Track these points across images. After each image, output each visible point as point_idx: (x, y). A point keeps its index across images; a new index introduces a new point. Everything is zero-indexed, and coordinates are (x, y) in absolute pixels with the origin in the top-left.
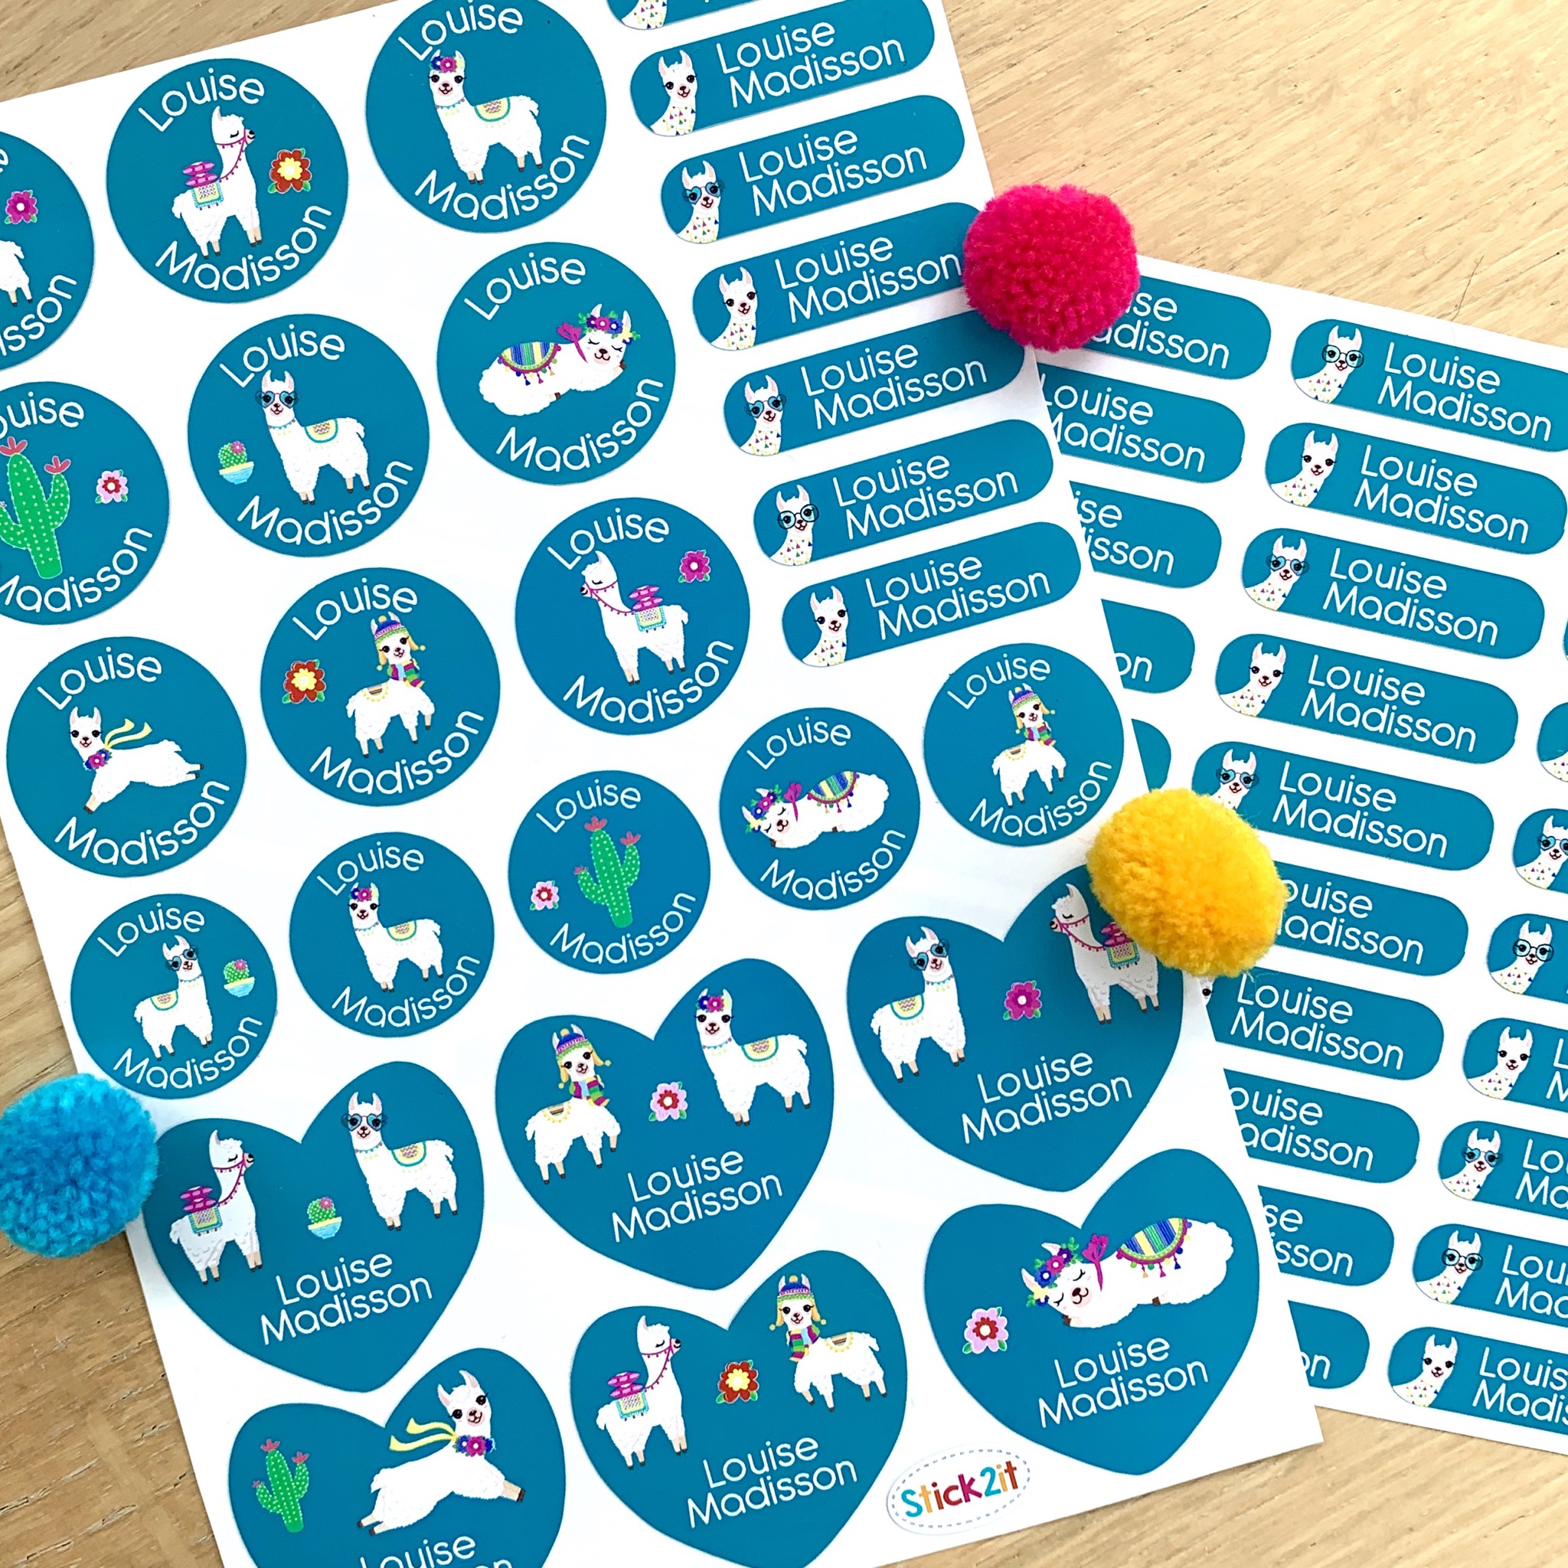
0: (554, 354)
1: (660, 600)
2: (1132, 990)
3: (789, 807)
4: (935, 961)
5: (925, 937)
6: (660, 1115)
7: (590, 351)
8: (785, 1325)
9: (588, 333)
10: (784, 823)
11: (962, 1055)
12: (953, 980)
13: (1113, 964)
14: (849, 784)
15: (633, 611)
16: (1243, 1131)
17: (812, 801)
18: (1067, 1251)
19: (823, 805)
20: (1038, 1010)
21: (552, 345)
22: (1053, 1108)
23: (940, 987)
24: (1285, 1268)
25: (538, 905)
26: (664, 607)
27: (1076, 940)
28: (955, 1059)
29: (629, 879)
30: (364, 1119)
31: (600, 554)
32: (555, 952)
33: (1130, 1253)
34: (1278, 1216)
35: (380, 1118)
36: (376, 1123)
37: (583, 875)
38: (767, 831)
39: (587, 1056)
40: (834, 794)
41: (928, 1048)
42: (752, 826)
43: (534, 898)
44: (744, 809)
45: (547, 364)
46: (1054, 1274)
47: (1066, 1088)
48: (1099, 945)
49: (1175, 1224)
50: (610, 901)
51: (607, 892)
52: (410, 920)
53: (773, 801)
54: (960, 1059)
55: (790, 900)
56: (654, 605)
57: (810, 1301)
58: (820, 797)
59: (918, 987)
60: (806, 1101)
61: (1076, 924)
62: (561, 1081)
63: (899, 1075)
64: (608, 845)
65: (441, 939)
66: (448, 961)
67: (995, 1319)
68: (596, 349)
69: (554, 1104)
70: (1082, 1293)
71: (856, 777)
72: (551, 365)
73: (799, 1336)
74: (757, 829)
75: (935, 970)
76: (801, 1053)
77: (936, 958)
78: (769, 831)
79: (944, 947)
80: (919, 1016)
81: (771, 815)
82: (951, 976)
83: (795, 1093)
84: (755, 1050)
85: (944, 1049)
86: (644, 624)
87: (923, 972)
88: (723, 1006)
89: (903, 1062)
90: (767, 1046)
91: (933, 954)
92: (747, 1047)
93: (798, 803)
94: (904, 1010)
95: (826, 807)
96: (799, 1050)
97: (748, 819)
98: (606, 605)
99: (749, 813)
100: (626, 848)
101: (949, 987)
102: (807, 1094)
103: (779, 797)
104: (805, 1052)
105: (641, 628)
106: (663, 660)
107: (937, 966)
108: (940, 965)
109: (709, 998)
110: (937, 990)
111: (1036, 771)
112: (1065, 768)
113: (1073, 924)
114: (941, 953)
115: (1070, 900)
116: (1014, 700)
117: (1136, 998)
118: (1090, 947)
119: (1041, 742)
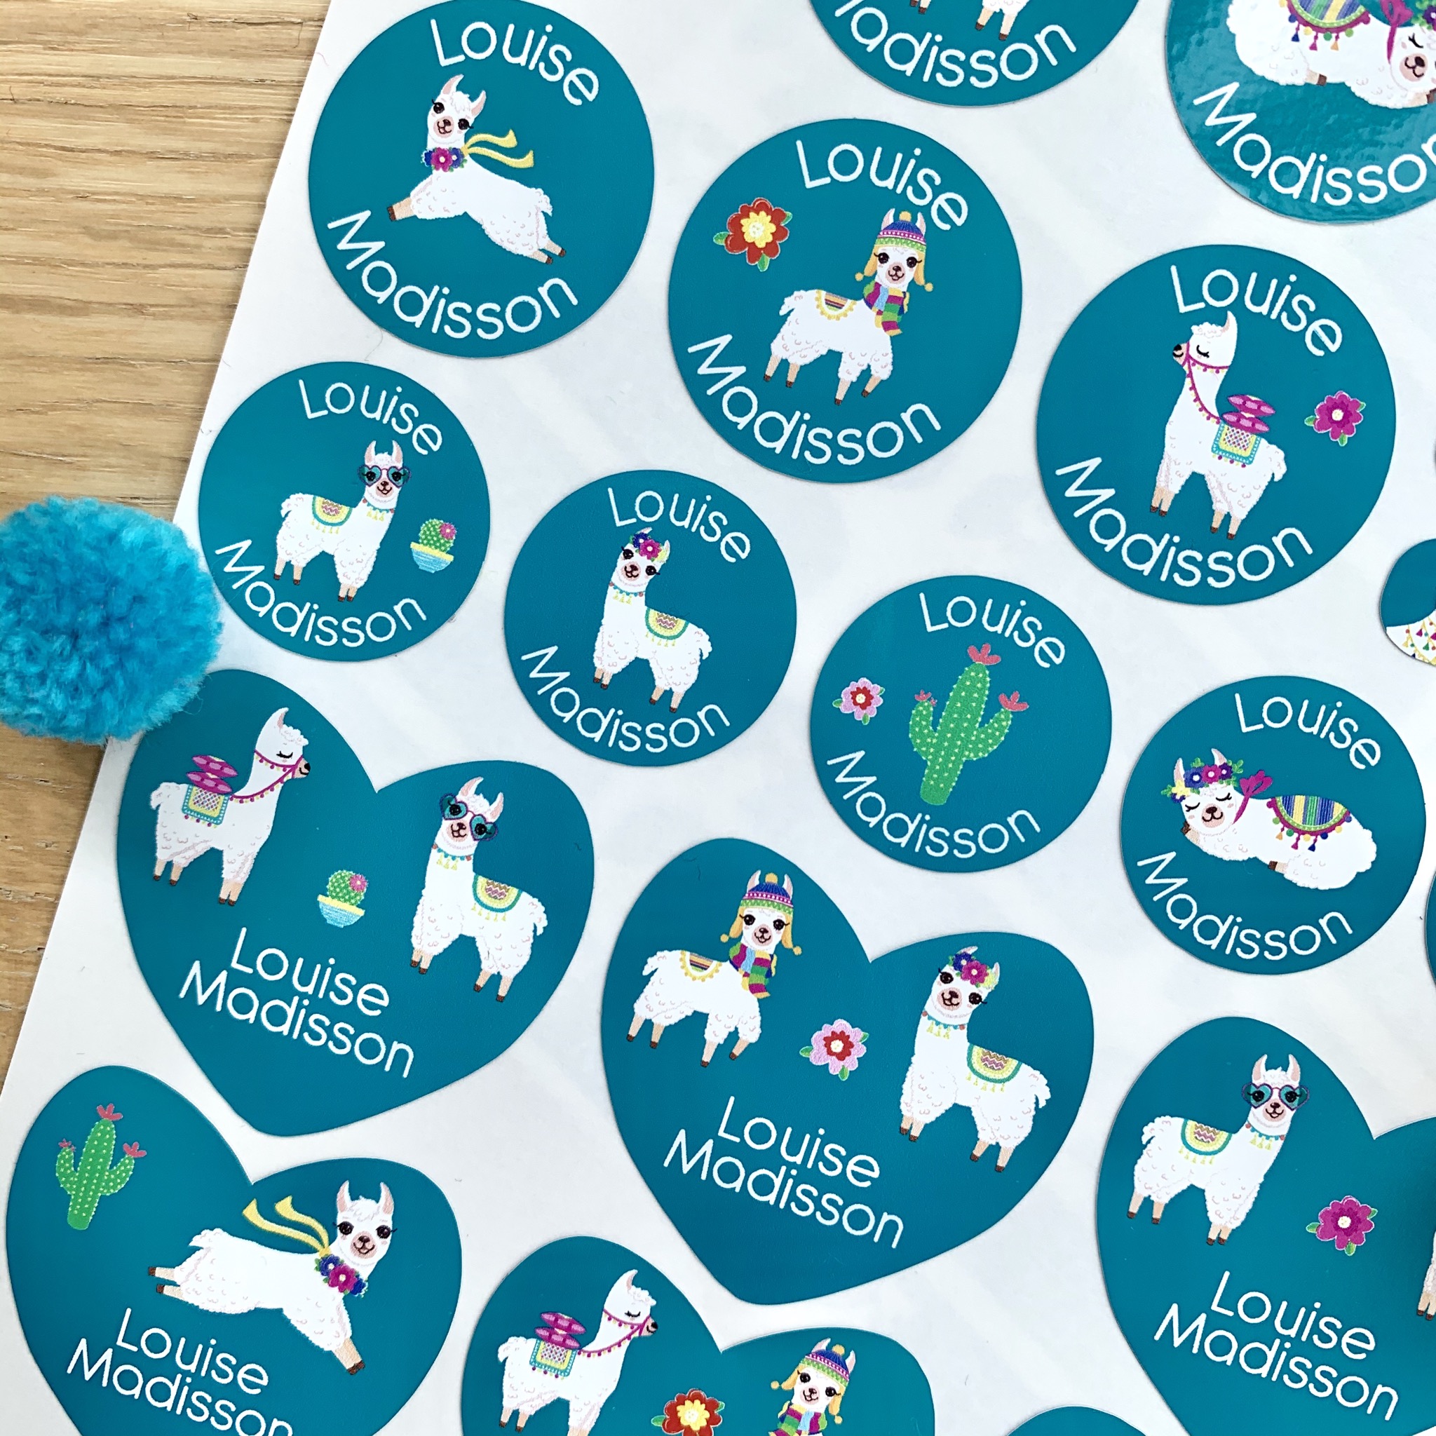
0: (1355, 23)
1: (1265, 429)
3: (1238, 798)
4: (1276, 1106)
5: (1285, 1069)
6: (816, 1054)
8: (791, 1393)
10: (1217, 814)
11: (1225, 1236)
12: (1280, 1143)
14: (1331, 822)
15: (1220, 419)
17: (1272, 810)
19: (1281, 825)
20: (1354, 1247)
22: (1285, 1370)
23: (1259, 1140)
25: (845, 704)
26: (1264, 442)
28: (1213, 1235)
29: (976, 751)
30: (470, 816)
31: (1231, 318)
32: (826, 776)
35: (489, 827)
36: (480, 829)
38: (1190, 808)
39: (779, 925)
40: (1304, 821)
41: (1192, 1199)
42: (1174, 790)
44: (1180, 762)
45: (1339, 30)
47: (1319, 1357)
50: (934, 761)
51: (938, 747)
52: (682, 617)
53: (1224, 777)
54: (1219, 1238)
55: (1155, 913)
56: (1252, 430)
57: (840, 1387)
58: (1284, 813)
59: (1233, 1122)
60: (1003, 1161)
62: (728, 934)
63: (1134, 1208)
65: (705, 666)
68: (1413, 51)
69: (701, 954)
71: (1346, 819)
72: (1342, 35)
73: (798, 1416)
74: (1178, 797)
75: (1269, 1115)
76: (1037, 1103)
77: (1281, 1103)
78: (1191, 811)
79: (1300, 1096)
80: (1209, 1157)
81: (1208, 793)
82: (1281, 1137)
83: (994, 1143)
84: (983, 1060)
85: (1209, 1214)
86: (1223, 445)
87: (1253, 1108)
88: (983, 981)
89: (1150, 1196)
90: (1001, 1065)
91: (1280, 1096)
92: (977, 1049)
93: (1251, 801)
94: (1196, 1138)
95: (1283, 830)
96: (1037, 1099)
97: (1175, 778)
98: (1193, 388)
99: (1182, 772)
100: (998, 710)
101: (1269, 1147)
102: (1009, 1155)
103: (1234, 778)
104: (1042, 1104)
105: (1216, 448)
106: (1214, 508)
107: (1274, 1112)
108: (1279, 1114)
109: (972, 961)
110: (1253, 1142)
114: (1290, 1102)
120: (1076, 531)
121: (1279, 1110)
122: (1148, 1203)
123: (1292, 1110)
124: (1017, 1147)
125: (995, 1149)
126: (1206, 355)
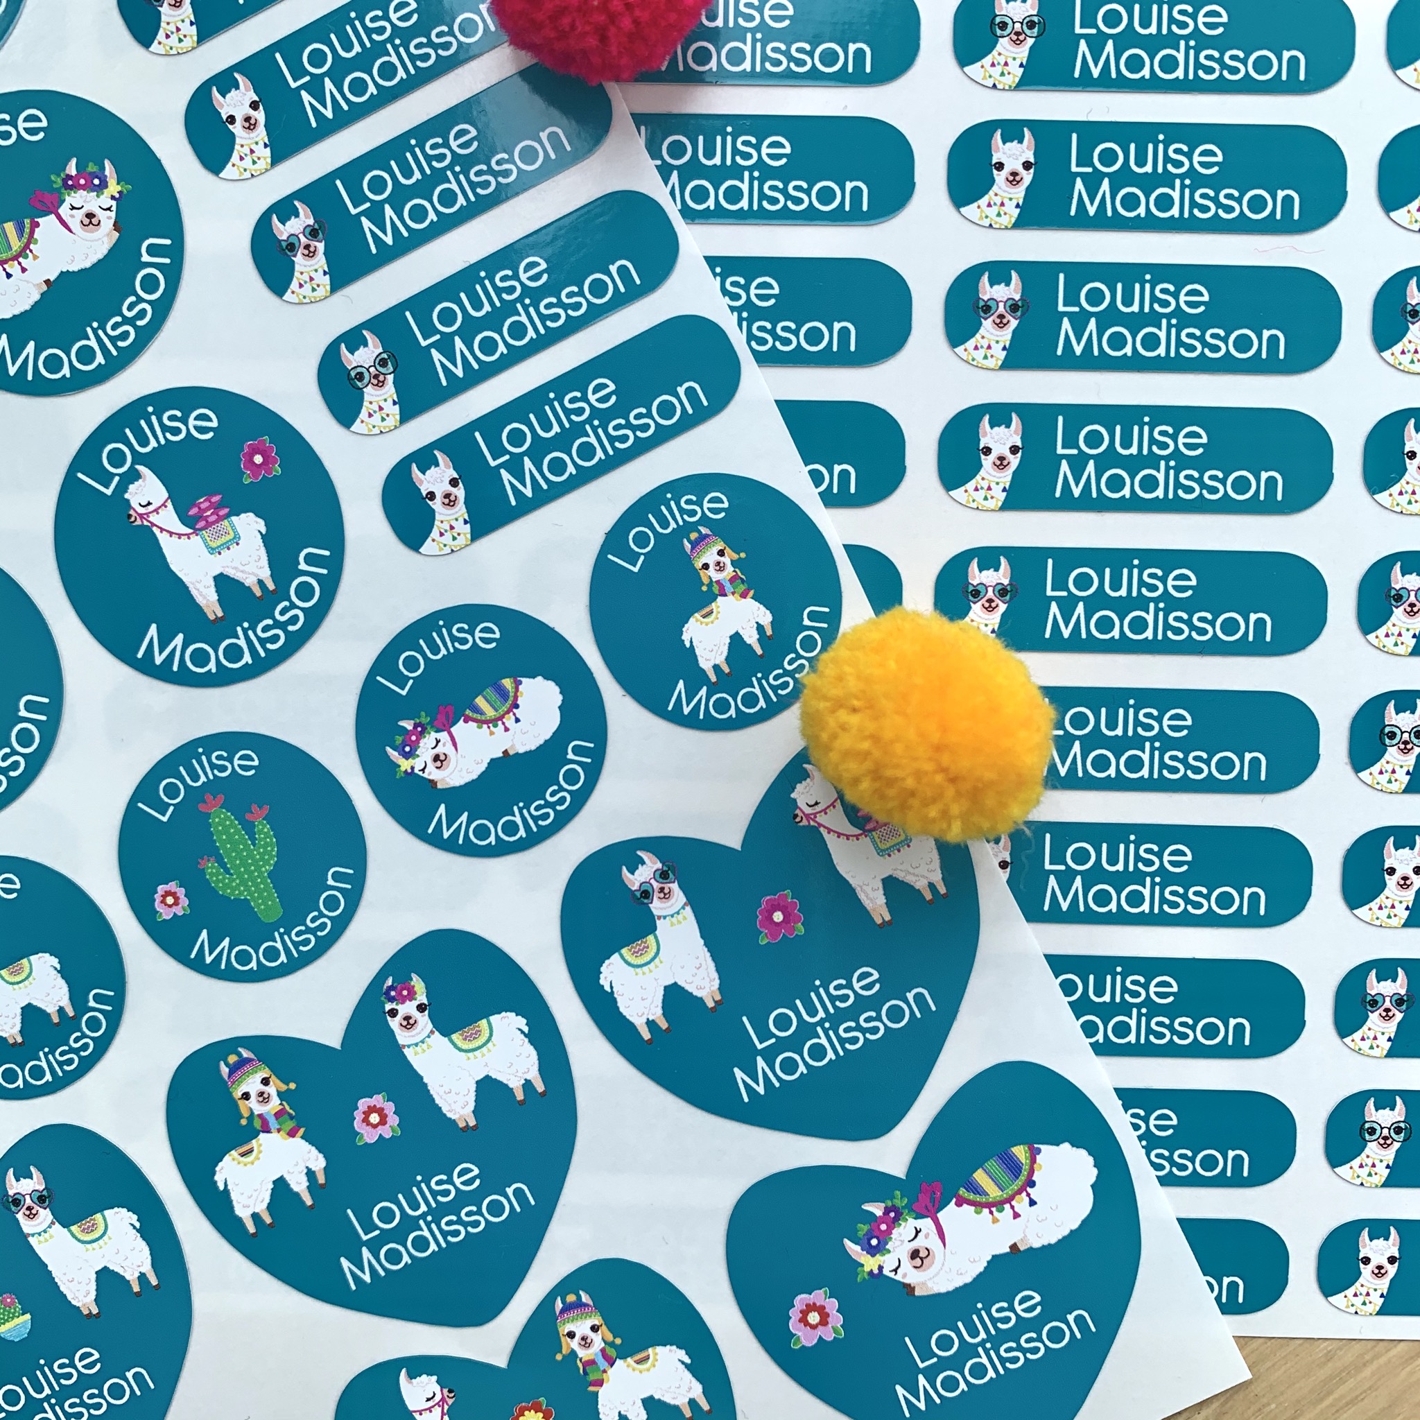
0: (32, 232)
1: (226, 511)
2: (909, 879)
3: (444, 736)
4: (662, 890)
5: (643, 863)
6: (369, 1136)
7: (74, 220)
8: (573, 1353)
9: (67, 198)
10: (442, 757)
11: (718, 997)
12: (688, 909)
13: (880, 852)
14: (512, 694)
15: (196, 531)
16: (1083, 1026)
17: (470, 723)
18: (893, 1208)
19: (485, 726)
20: (799, 925)
21: (27, 222)
22: (842, 1041)
23: (674, 920)
24: (1165, 1181)
25: (165, 914)
26: (234, 518)
27: (830, 831)
28: (711, 1004)
29: (267, 862)
30: (28, 1197)
31: (140, 468)
32: (198, 966)
33: (972, 1197)
34: (1146, 1121)
35: (45, 1193)
36: (41, 1200)
37: (211, 868)
38: (423, 770)
39: (265, 1082)
40: (496, 710)
41: (675, 996)
42: (403, 769)
43: (158, 907)
44: (389, 749)
45: (27, 246)
46: (884, 1238)
47: (853, 1014)
48: (858, 831)
49: (1020, 1152)
50: (250, 894)
51: (243, 882)
52: (22, 958)
53: (422, 733)
54: (716, 1002)
55: (469, 850)
56: (220, 519)
57: (597, 1320)
58: (479, 717)
59: (648, 924)
60: (540, 1087)
61: (825, 811)
62: (242, 1117)
63: (646, 1035)
64: (231, 826)
65: (63, 973)
66: (77, 997)
67: (823, 1304)
68: (80, 214)
69: (241, 1144)
70: (921, 1255)
71: (517, 684)
72: (32, 246)
73: (592, 1362)
74: (409, 771)
75: (664, 900)
76: (522, 1032)
77: (663, 885)
78: (426, 770)
79: (669, 869)
80: (657, 960)
81: (423, 750)
82: (685, 904)
83: (524, 1082)
84: (465, 1039)
85: (694, 994)
86: (214, 545)
87: (650, 905)
88: (415, 993)
89: (648, 1019)
90: (480, 1031)
91: (658, 882)
92: (454, 1037)
93: (453, 730)
94: (636, 956)
95: (489, 727)
96: (520, 1029)
97: (395, 761)
98: (162, 530)
99: (396, 754)
100: (254, 826)
101: (685, 918)
102: (540, 1080)
103: (429, 727)
104: (526, 1029)
105: (212, 550)
106: (247, 585)
107: (666, 895)
108: (669, 892)
109: (396, 987)
110: (672, 924)
111: (737, 633)
112: (772, 622)
113: (820, 812)
114: (667, 879)
115: (811, 784)
116: (692, 550)
117: (917, 888)
118: (848, 837)
119: (736, 595)
120: (185, 679)
121: (666, 891)
122: (651, 1024)
123: (674, 882)
124: (539, 1070)
125: (528, 1085)
126: (149, 504)
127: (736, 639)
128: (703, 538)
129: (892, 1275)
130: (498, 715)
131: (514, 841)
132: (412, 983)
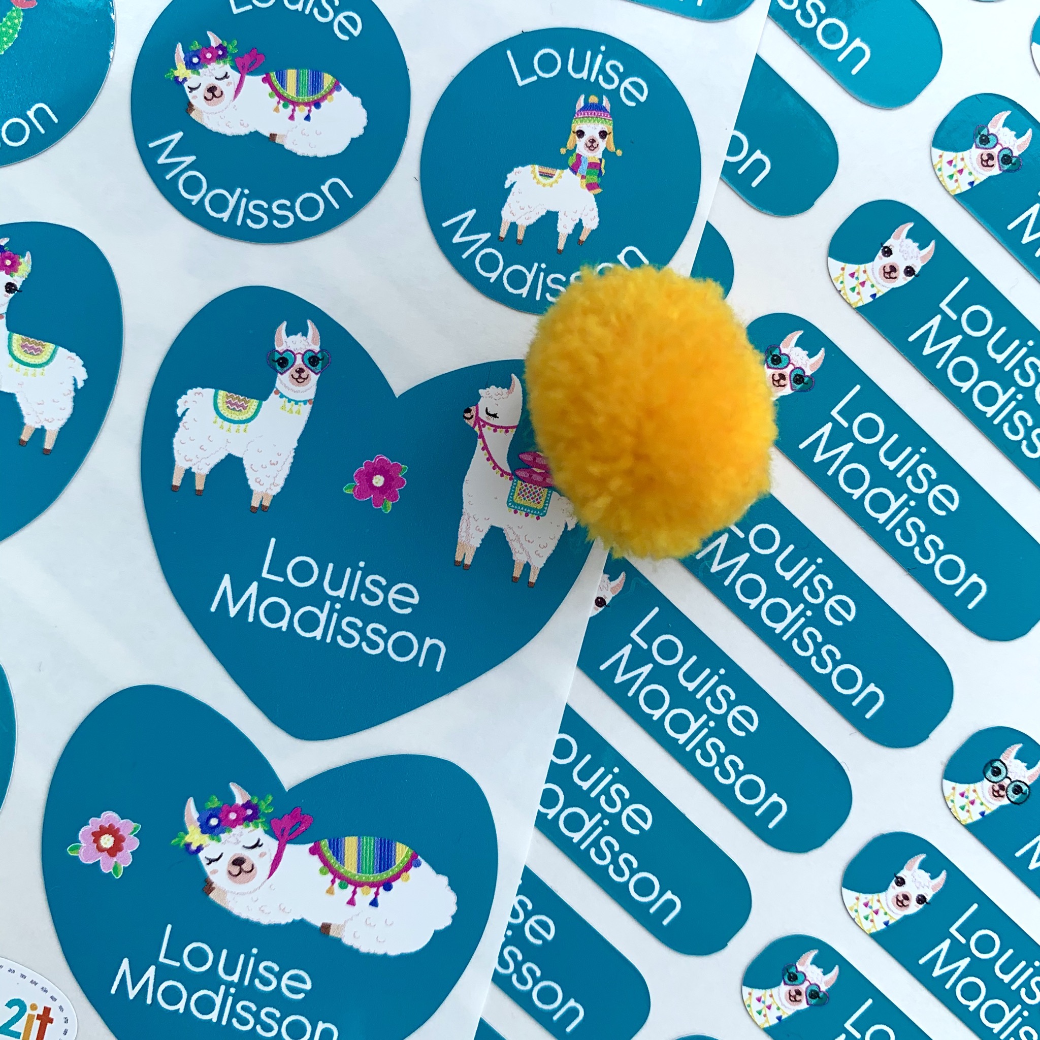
2: (514, 546)
4: (300, 371)
5: (305, 334)
10: (217, 93)
11: (267, 503)
13: (511, 503)
14: (323, 92)
16: (546, 792)
17: (267, 86)
18: (255, 808)
19: (277, 99)
20: (389, 504)
22: (338, 630)
24: (500, 981)
27: (485, 448)
28: (255, 503)
33: (328, 854)
34: (528, 916)
38: (192, 89)
40: (298, 94)
41: (231, 470)
42: (176, 73)
44: (179, 46)
46: (225, 825)
47: (368, 615)
48: (507, 469)
49: (402, 852)
53: (219, 57)
55: (168, 190)
58: (278, 86)
59: (262, 391)
61: (496, 428)
63: (177, 481)
67: (125, 835)
70: (244, 866)
71: (336, 87)
74: (180, 80)
75: (295, 381)
76: (75, 384)
77: (305, 368)
78: (194, 92)
79: (322, 359)
80: (242, 426)
81: (208, 73)
82: (309, 401)
83: (40, 427)
84: (23, 347)
85: (250, 482)
87: (279, 375)
88: (16, 271)
89: (191, 468)
90: (41, 351)
91: (303, 361)
92: (16, 337)
93: (248, 78)
94: (228, 407)
95: (279, 103)
96: (75, 380)
97: (176, 62)
99: (182, 55)
100: (10, 9)
101: (299, 412)
102: (54, 437)
103: (229, 58)
104: (80, 384)
107: (300, 377)
108: (305, 379)
109: (5, 252)
110: (283, 408)
111: (556, 214)
112: (593, 231)
113: (492, 426)
114: (313, 366)
115: (505, 395)
116: (581, 110)
117: (514, 558)
118: (495, 466)
119: (584, 181)
121: (304, 375)
122: (189, 475)
123: (317, 374)
124: (61, 429)
125: (40, 433)
127: (551, 218)
128: (599, 108)
129: (204, 862)
130: (295, 100)
131: (213, 217)
132: (21, 260)
